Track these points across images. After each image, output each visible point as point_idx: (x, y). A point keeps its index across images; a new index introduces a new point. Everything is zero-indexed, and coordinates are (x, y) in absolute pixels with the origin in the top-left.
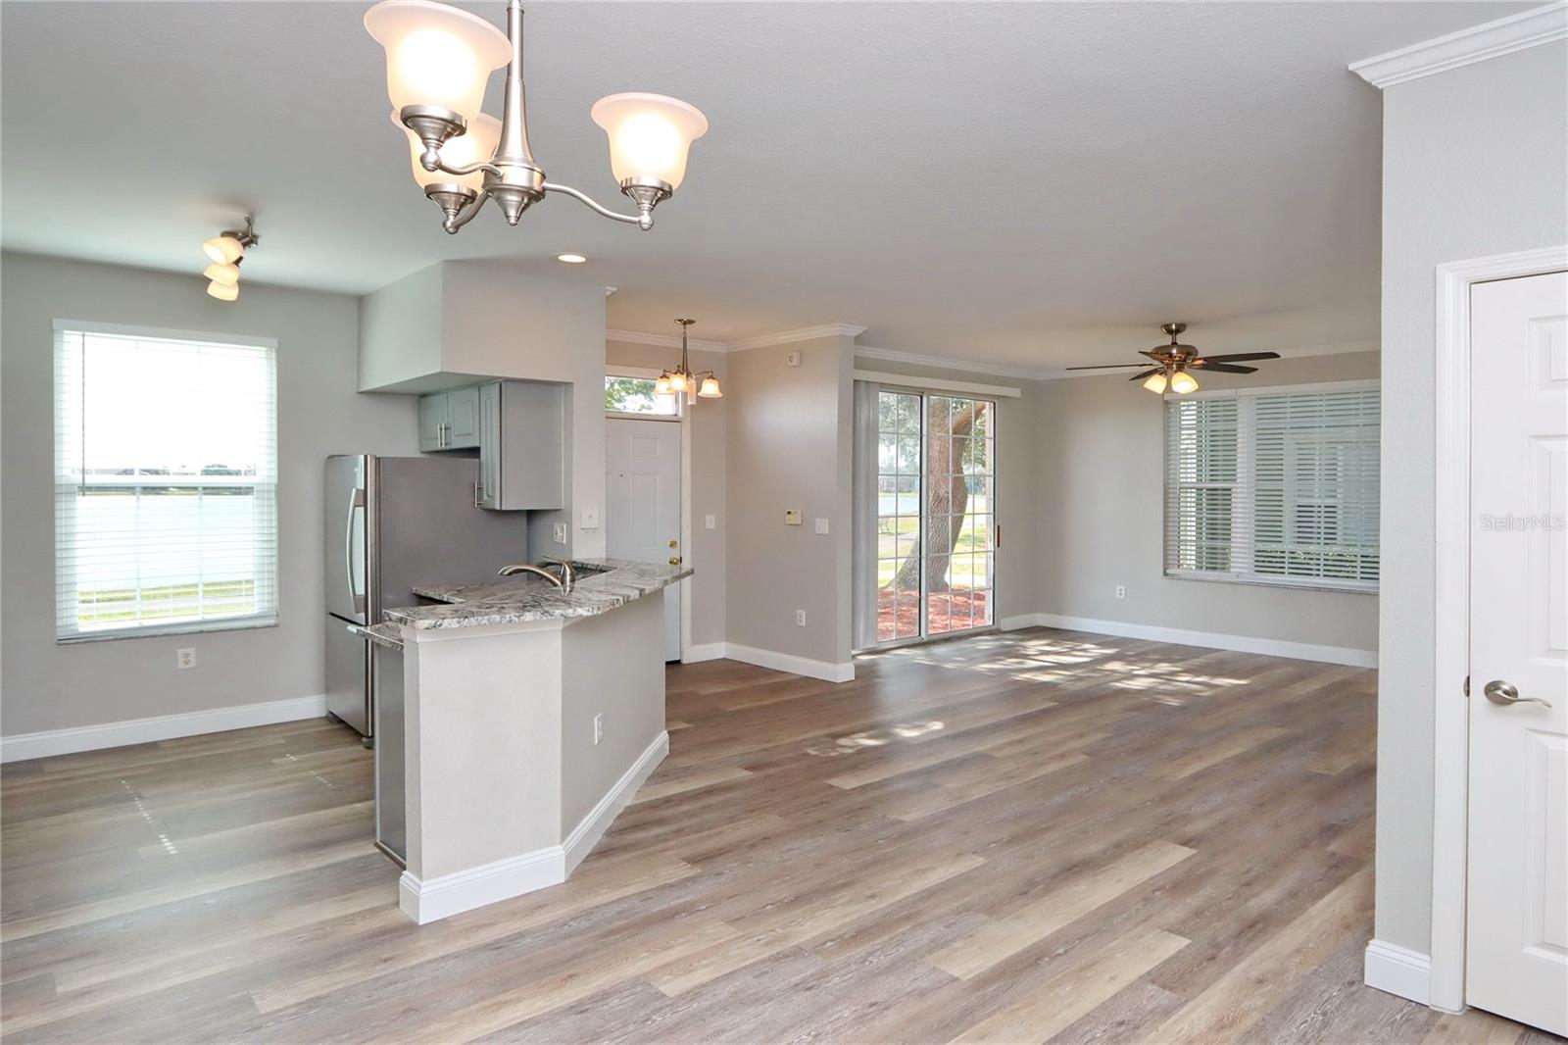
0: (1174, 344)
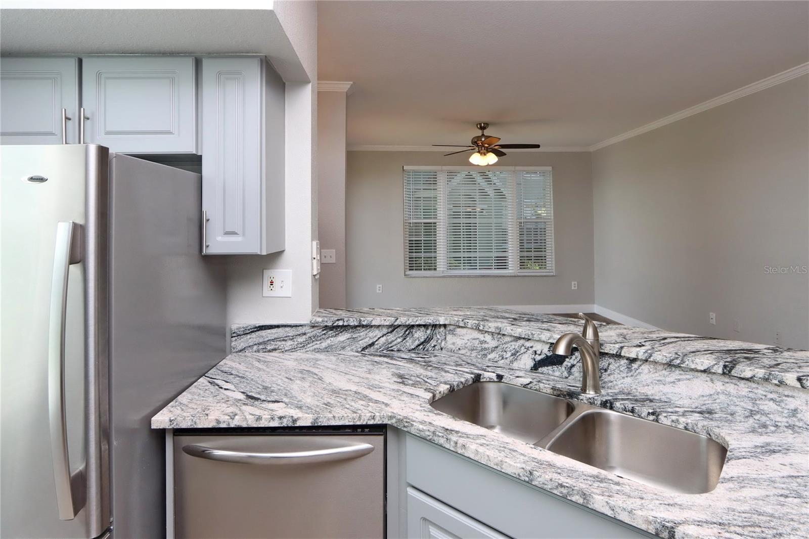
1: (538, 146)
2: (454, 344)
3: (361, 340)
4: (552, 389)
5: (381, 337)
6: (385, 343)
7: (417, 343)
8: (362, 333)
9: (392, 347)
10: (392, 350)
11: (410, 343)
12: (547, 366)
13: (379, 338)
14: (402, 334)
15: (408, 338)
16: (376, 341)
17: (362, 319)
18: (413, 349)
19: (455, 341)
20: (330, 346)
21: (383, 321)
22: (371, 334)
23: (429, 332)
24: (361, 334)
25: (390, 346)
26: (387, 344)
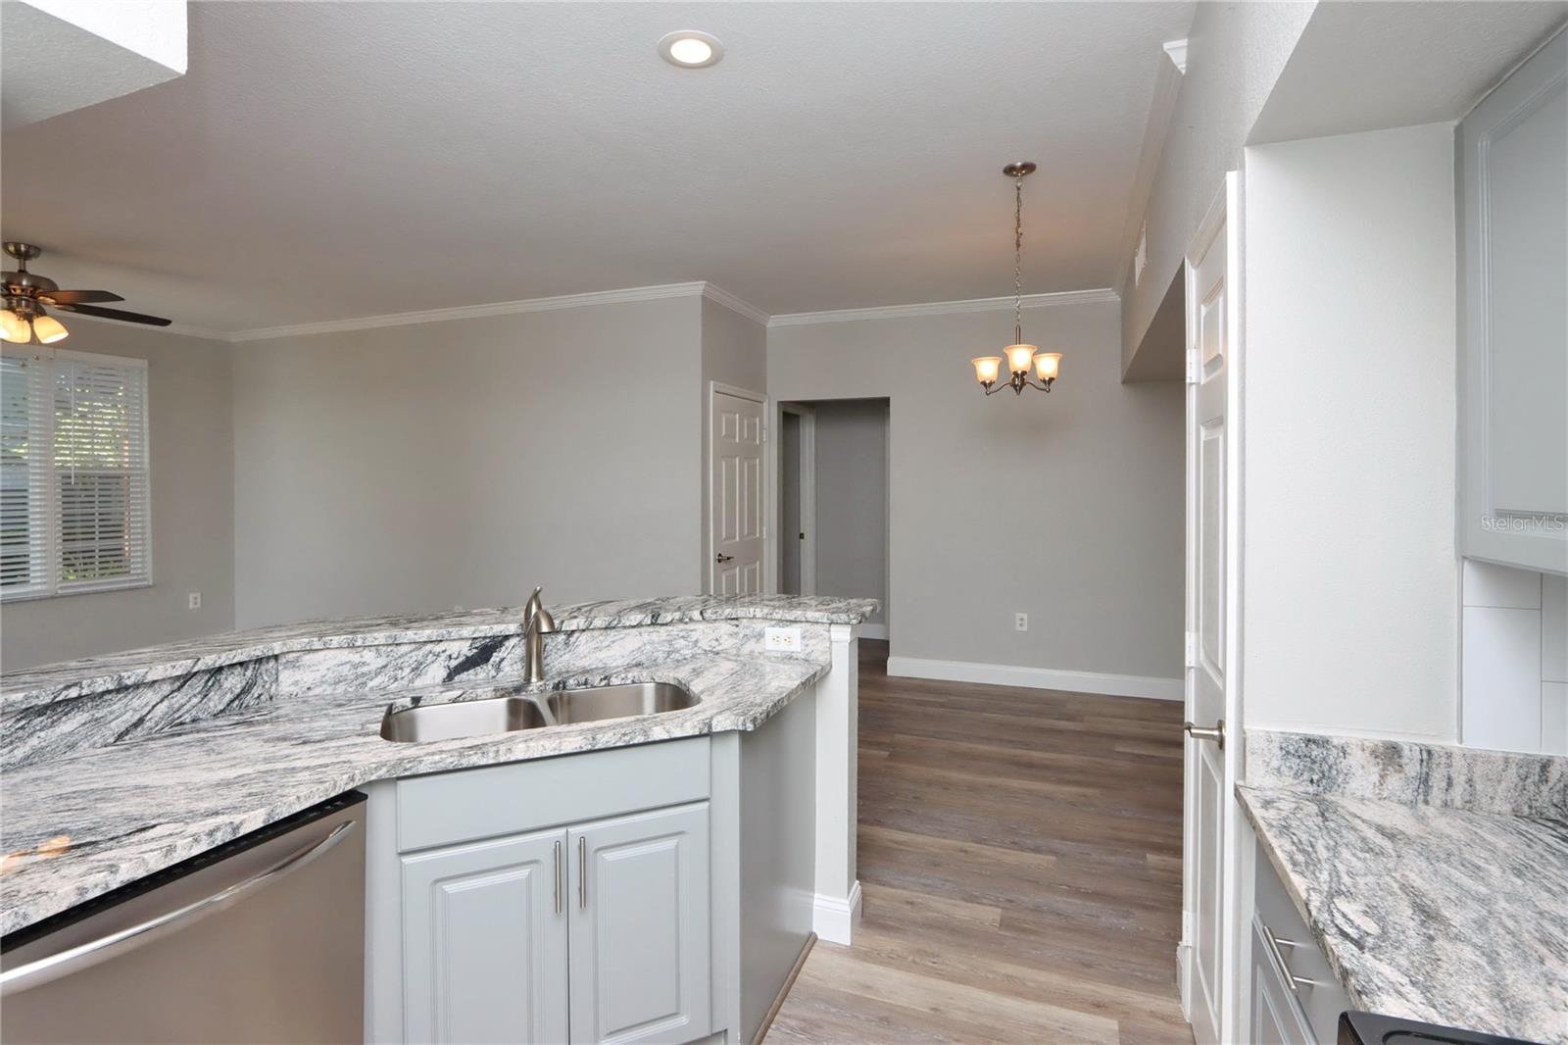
0: (22, 272)
1: (165, 322)
2: (296, 683)
3: (114, 720)
4: (494, 690)
5: (157, 704)
6: (167, 713)
7: (229, 697)
8: (118, 704)
9: (181, 717)
10: (182, 724)
11: (216, 701)
12: (468, 670)
13: (154, 706)
14: (200, 688)
15: (212, 693)
16: (149, 712)
17: (123, 674)
18: (221, 711)
19: (298, 678)
20: (36, 752)
21: (170, 669)
22: (136, 703)
23: (249, 673)
24: (115, 707)
25: (176, 716)
26: (171, 712)
